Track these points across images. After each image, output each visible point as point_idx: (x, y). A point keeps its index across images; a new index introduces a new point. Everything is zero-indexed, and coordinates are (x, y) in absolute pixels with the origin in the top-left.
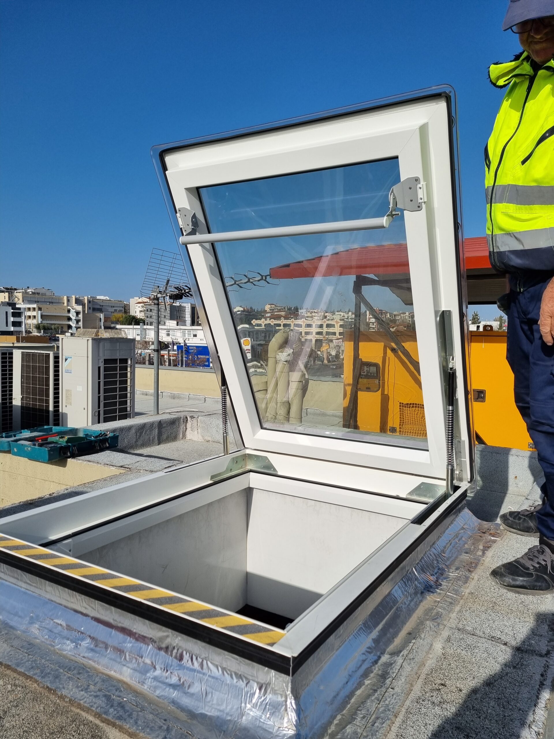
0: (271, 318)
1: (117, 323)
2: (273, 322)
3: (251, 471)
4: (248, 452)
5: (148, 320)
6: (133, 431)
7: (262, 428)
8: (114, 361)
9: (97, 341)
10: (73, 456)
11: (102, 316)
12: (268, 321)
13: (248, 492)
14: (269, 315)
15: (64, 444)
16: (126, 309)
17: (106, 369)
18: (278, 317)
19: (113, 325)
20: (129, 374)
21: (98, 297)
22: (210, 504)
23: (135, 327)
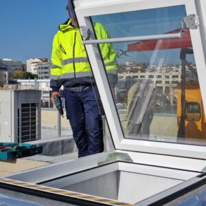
0: (131, 72)
1: (17, 78)
2: (132, 75)
3: (119, 161)
4: (117, 151)
5: (40, 76)
6: (47, 146)
7: (124, 138)
8: (28, 105)
9: (17, 92)
10: (20, 157)
11: (7, 73)
12: (128, 74)
13: (118, 173)
14: (129, 68)
15: (14, 151)
16: (24, 67)
17: (23, 110)
18: (136, 71)
19: (14, 80)
20: (37, 114)
21: (4, 60)
22: (98, 177)
23: (31, 80)
